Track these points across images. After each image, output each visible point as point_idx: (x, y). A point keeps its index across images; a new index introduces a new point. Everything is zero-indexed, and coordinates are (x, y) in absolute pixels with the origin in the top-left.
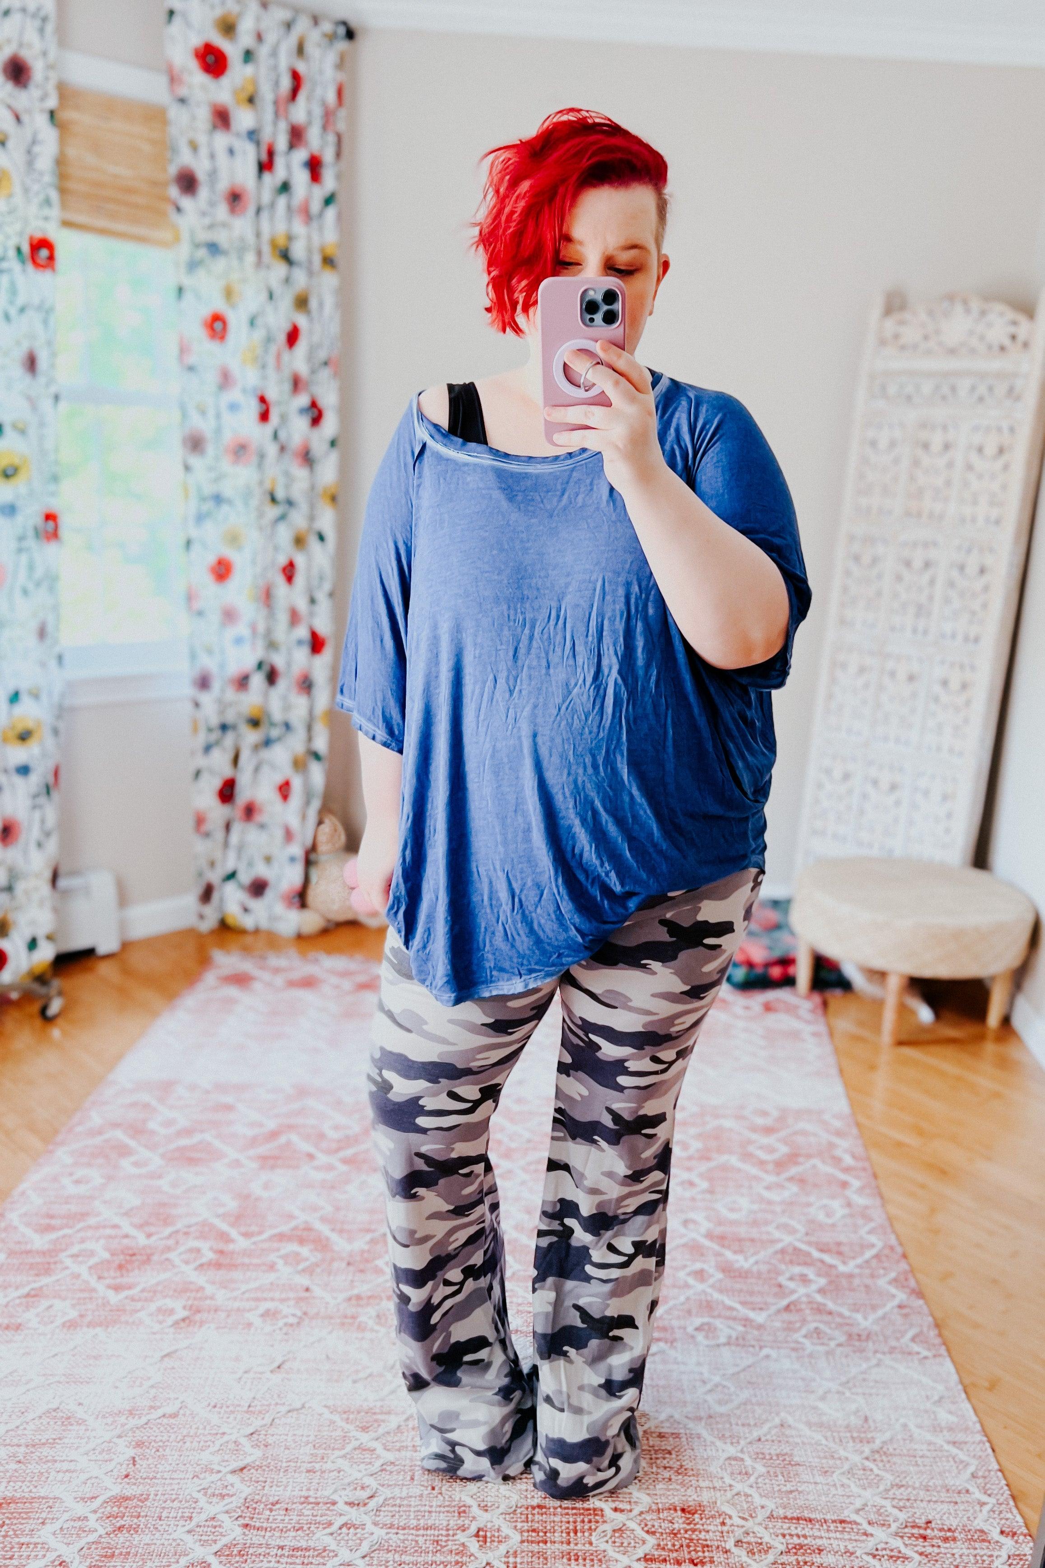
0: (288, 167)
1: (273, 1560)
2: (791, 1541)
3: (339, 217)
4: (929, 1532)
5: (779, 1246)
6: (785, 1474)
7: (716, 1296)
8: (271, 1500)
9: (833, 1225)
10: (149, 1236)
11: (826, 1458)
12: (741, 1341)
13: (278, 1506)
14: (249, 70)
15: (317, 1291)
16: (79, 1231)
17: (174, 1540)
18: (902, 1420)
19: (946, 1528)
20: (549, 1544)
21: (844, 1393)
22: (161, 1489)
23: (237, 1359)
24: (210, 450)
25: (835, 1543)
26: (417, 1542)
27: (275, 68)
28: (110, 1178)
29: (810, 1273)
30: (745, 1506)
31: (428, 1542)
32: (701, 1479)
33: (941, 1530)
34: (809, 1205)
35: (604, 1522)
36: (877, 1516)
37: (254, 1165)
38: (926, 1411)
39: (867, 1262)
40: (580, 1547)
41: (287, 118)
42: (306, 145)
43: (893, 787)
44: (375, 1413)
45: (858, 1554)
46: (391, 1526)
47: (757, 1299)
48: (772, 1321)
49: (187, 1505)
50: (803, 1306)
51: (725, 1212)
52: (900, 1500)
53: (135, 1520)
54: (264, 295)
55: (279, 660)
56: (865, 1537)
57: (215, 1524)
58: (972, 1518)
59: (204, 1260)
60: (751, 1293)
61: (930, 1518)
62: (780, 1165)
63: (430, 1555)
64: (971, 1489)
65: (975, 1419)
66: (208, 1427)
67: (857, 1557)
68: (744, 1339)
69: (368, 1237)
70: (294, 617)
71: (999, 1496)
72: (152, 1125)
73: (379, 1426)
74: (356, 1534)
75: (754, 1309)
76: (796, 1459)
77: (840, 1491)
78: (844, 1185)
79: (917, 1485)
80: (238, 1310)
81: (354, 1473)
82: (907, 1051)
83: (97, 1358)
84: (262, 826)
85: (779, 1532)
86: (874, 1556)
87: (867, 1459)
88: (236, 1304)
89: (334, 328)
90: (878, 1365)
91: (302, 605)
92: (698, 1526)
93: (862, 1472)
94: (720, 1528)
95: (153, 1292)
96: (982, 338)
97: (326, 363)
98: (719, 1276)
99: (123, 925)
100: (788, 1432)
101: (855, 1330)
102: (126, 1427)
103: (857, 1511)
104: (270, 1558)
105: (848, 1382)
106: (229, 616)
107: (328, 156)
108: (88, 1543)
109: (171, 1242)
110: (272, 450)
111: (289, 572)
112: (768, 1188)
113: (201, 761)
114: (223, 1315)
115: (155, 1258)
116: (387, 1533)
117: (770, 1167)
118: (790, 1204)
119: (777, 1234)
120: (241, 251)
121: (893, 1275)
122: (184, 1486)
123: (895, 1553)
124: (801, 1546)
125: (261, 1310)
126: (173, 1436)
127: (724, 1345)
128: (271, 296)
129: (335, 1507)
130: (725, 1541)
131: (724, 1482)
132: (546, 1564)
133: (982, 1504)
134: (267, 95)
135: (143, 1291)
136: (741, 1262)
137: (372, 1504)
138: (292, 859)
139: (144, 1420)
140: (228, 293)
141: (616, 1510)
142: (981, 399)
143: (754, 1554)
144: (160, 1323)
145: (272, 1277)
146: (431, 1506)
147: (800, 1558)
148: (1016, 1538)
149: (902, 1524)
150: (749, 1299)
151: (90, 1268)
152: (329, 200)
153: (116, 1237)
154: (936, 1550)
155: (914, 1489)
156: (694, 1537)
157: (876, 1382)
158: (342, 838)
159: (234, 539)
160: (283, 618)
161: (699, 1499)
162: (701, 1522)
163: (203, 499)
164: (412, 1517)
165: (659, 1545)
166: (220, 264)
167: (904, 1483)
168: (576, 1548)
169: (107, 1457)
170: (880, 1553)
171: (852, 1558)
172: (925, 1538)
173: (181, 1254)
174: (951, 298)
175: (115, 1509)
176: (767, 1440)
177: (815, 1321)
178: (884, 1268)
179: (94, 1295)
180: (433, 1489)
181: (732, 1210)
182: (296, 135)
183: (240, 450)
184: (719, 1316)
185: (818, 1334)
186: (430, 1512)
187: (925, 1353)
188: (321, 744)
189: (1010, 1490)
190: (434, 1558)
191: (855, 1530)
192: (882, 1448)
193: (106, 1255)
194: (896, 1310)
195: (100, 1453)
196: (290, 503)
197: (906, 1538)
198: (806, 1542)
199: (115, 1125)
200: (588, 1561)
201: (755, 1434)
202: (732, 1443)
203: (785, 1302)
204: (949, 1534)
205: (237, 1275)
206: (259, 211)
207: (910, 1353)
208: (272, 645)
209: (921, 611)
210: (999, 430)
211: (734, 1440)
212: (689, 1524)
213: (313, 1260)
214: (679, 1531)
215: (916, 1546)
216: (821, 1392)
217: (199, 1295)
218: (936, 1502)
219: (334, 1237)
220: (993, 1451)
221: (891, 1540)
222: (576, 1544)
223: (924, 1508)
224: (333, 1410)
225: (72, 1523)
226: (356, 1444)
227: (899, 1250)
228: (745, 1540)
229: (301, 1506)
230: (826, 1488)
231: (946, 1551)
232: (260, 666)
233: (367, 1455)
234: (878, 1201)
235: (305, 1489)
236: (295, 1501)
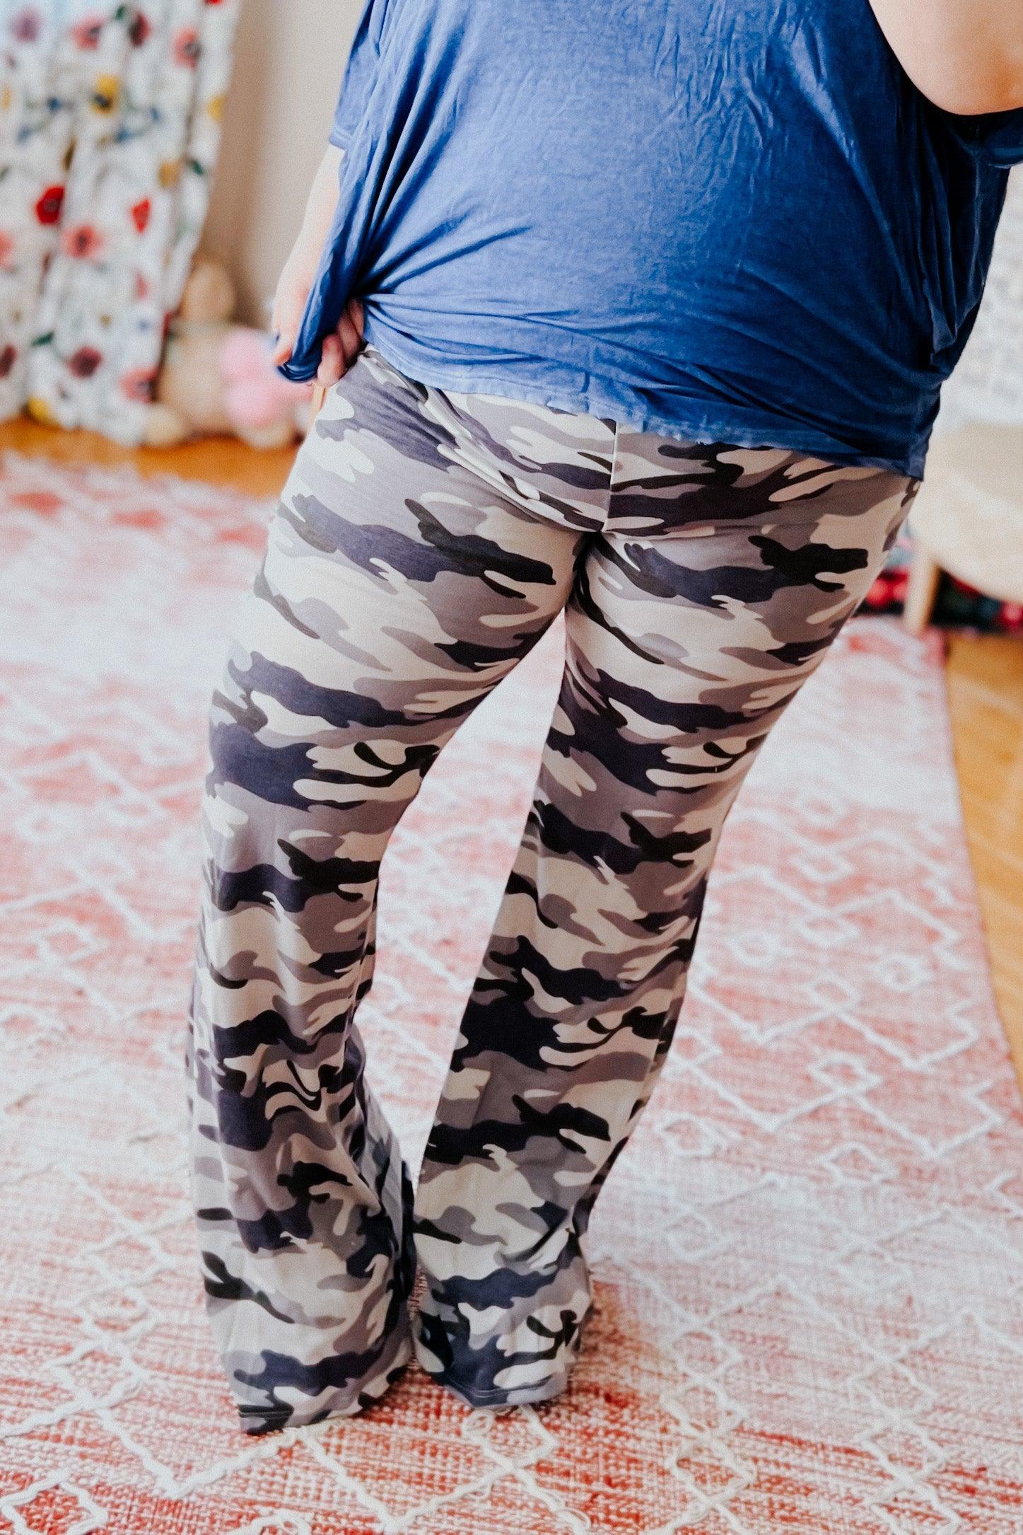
2: (765, 1470)
4: (980, 1484)
5: (817, 1017)
6: (772, 1368)
7: (706, 1081)
9: (905, 997)
11: (839, 1352)
12: (734, 1156)
15: (96, 997)
18: (966, 1310)
19: (1007, 1481)
20: (395, 1426)
21: (882, 1257)
25: (833, 1482)
26: (195, 1395)
29: (858, 1064)
30: (703, 1408)
31: (212, 1398)
32: (642, 1357)
33: (1000, 1483)
34: (873, 958)
36: (903, 1450)
38: (1006, 1301)
39: (950, 1059)
40: (441, 1436)
45: (866, 1503)
46: (160, 1367)
47: (770, 1094)
48: (787, 1131)
50: (839, 1114)
51: (740, 956)
52: (944, 1430)
55: (151, 8)
56: (879, 1479)
60: (762, 1084)
61: (986, 1462)
62: (836, 893)
67: (864, 1508)
68: (739, 1153)
73: (159, 1214)
74: (104, 1371)
75: (761, 1109)
76: (793, 1348)
77: (853, 1405)
78: (933, 935)
79: (973, 1410)
81: (113, 1279)
84: (101, 268)
85: (749, 1453)
86: (890, 1509)
87: (902, 1361)
90: (942, 1220)
92: (625, 1429)
93: (890, 1380)
94: (658, 1436)
98: (717, 1050)
100: (786, 1305)
101: (914, 1162)
103: (875, 1438)
105: (891, 1240)
112: (813, 925)
113: (11, 152)
116: (153, 1377)
117: (821, 893)
118: (842, 955)
119: (816, 998)
121: (987, 1084)
123: (922, 1509)
124: (779, 1480)
127: (707, 1158)
129: (79, 1326)
130: (663, 1457)
131: (675, 1369)
132: (387, 1455)
136: (752, 1033)
137: (136, 1330)
138: (143, 326)
143: (704, 1481)
145: (26, 966)
147: (776, 1498)
149: (940, 1466)
150: (756, 1092)
154: (987, 1512)
155: (968, 1416)
156: (617, 1444)
157: (935, 1246)
158: (225, 300)
161: (635, 1386)
162: (632, 1423)
165: (562, 1450)
167: (953, 1405)
168: (436, 1436)
170: (900, 1505)
171: (856, 1508)
172: (972, 1491)
176: (751, 1314)
177: (855, 1140)
178: (976, 1073)
181: (751, 951)
184: (706, 1113)
185: (856, 1160)
188: (206, 148)
190: (218, 1423)
191: (867, 1466)
192: (927, 1348)
194: (984, 1139)
197: (942, 1489)
198: (788, 1474)
200: (450, 1459)
201: (735, 1302)
202: (697, 1311)
203: (810, 1105)
204: (1011, 1491)
207: (994, 1209)
211: (702, 1305)
212: (613, 1422)
213: (95, 947)
214: (596, 1430)
215: (956, 1501)
216: (845, 1250)
218: (998, 1440)
219: (131, 916)
221: (918, 1488)
222: (436, 1431)
223: (979, 1448)
224: (93, 1181)
226: (119, 1235)
227: (1003, 1046)
228: (694, 1459)
229: (27, 1317)
230: (831, 1397)
231: (1003, 1516)
232: (120, 12)
233: (136, 1255)
234: (982, 968)
235: (36, 1290)
236: (21, 1307)
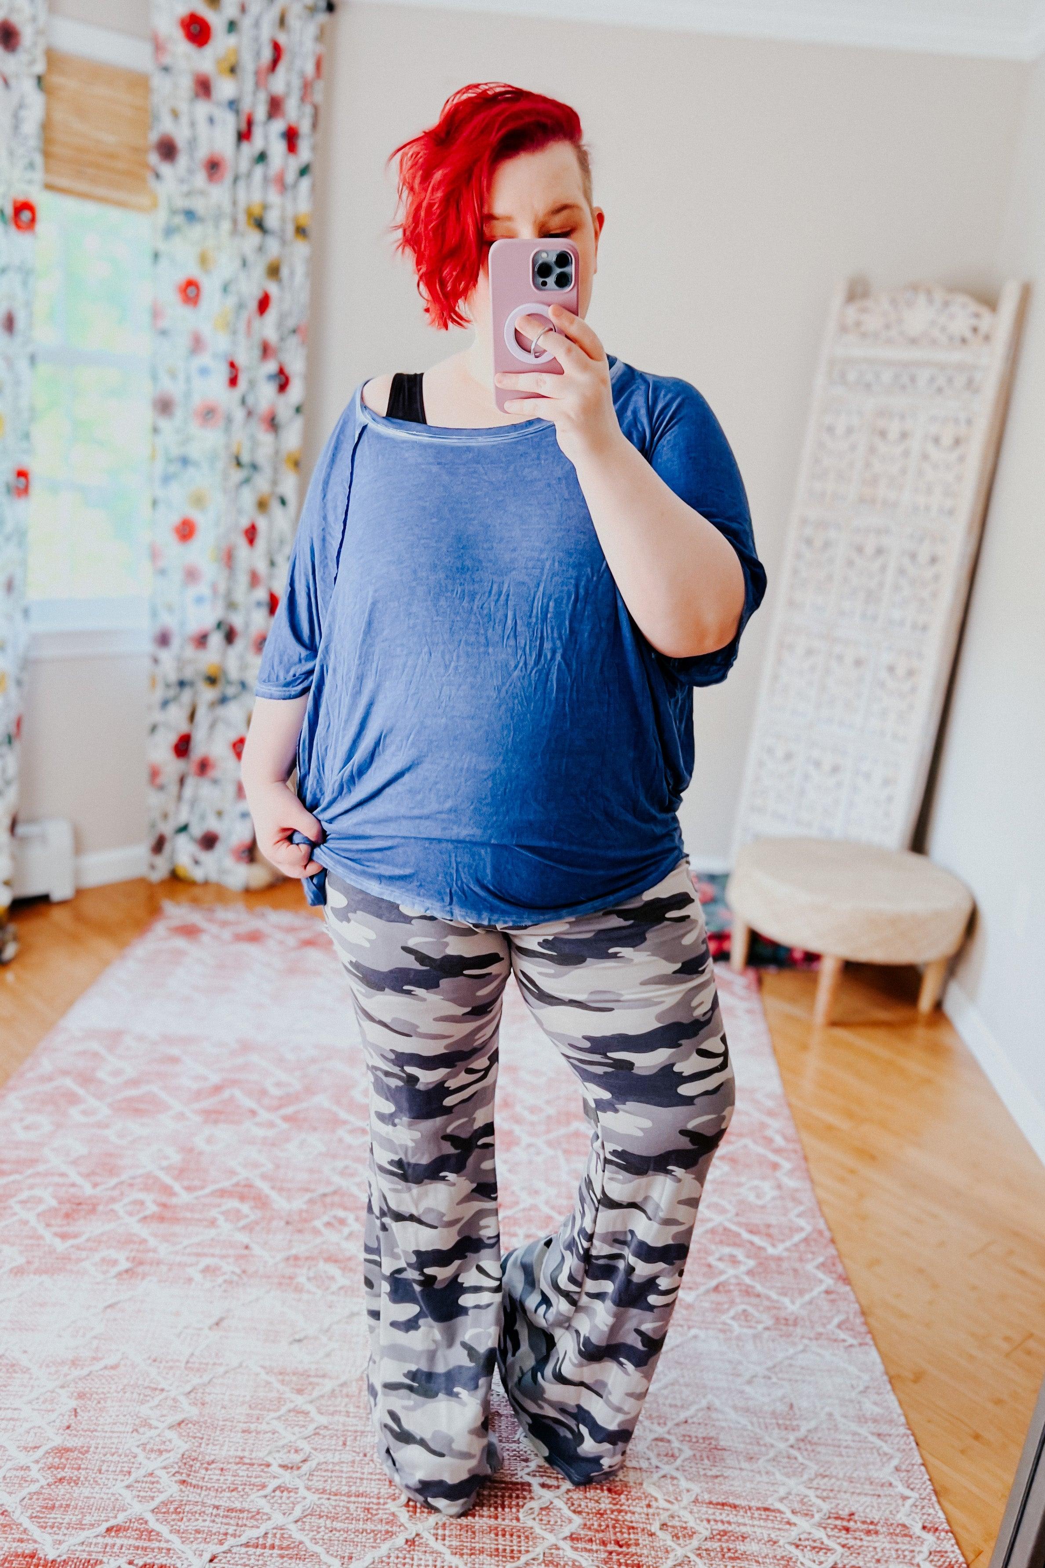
0: (266, 137)
1: (209, 1519)
2: (715, 1527)
3: (313, 188)
4: (851, 1524)
5: (710, 1225)
6: (711, 1458)
8: (208, 1458)
9: (763, 1207)
10: (95, 1185)
11: (751, 1444)
13: (213, 1466)
14: (232, 41)
15: (257, 1250)
16: (30, 1176)
17: (113, 1494)
18: (827, 1409)
19: (869, 1521)
20: (477, 1518)
21: (770, 1378)
22: (101, 1442)
23: (177, 1314)
24: (179, 413)
25: (759, 1531)
26: (348, 1508)
27: (256, 39)
28: (59, 1126)
29: (740, 1254)
30: (671, 1488)
31: (359, 1510)
33: (864, 1522)
34: (739, 1185)
35: (532, 1498)
36: (800, 1505)
37: (198, 1119)
38: (851, 1401)
39: (796, 1245)
40: (507, 1522)
41: (266, 89)
42: (283, 115)
43: (835, 769)
44: (309, 1376)
45: (781, 1543)
46: (324, 1491)
48: (701, 1301)
49: (126, 1459)
50: (732, 1288)
52: (824, 1490)
53: (76, 1473)
54: (237, 263)
55: (237, 621)
56: (788, 1527)
57: (153, 1480)
58: (894, 1512)
59: (148, 1213)
61: (853, 1509)
63: (361, 1523)
64: (895, 1483)
65: (899, 1411)
66: (147, 1380)
67: (780, 1547)
69: (308, 1196)
70: (254, 580)
71: (922, 1491)
72: (101, 1074)
73: (313, 1389)
74: (289, 1498)
76: (722, 1443)
77: (765, 1479)
78: (775, 1166)
79: (841, 1475)
80: (180, 1264)
81: (288, 1436)
82: (841, 1033)
83: (42, 1305)
84: (215, 782)
85: (704, 1517)
86: (797, 1546)
87: (792, 1446)
88: (178, 1259)
89: (304, 297)
90: (804, 1351)
91: (262, 567)
92: (624, 1507)
93: (786, 1460)
94: (645, 1510)
95: (98, 1242)
96: (943, 329)
97: (294, 331)
99: (77, 873)
100: (714, 1415)
101: (783, 1314)
102: (69, 1378)
103: (781, 1500)
104: (205, 1517)
105: (774, 1367)
106: (191, 575)
107: (305, 127)
108: (30, 1494)
109: (116, 1193)
110: (239, 414)
111: (251, 534)
113: (157, 716)
114: (164, 1268)
115: (101, 1208)
116: (320, 1499)
118: (719, 1185)
119: (706, 1215)
120: (217, 218)
121: (821, 1259)
122: (124, 1440)
123: (817, 1544)
124: (725, 1533)
125: (201, 1266)
126: (114, 1387)
128: (244, 263)
129: (270, 1469)
130: (650, 1524)
131: (650, 1464)
132: (474, 1538)
133: (905, 1498)
134: (248, 65)
135: (88, 1240)
137: (305, 1468)
138: (243, 816)
139: (85, 1371)
140: (204, 260)
141: (543, 1485)
142: (940, 390)
143: (678, 1538)
144: (104, 1273)
145: (212, 1232)
146: (363, 1473)
147: (724, 1545)
148: (937, 1534)
149: (825, 1515)
151: (39, 1215)
152: (304, 171)
153: (63, 1185)
154: (859, 1543)
155: (838, 1479)
156: (620, 1517)
157: (802, 1368)
159: (198, 501)
160: (243, 579)
161: (626, 1479)
162: (627, 1503)
163: (170, 461)
164: (344, 1483)
165: (585, 1525)
166: (196, 231)
167: (828, 1473)
168: (503, 1523)
169: (49, 1407)
170: (804, 1543)
171: (774, 1547)
172: (847, 1530)
173: (125, 1205)
174: (915, 288)
175: (57, 1460)
176: (693, 1423)
177: (742, 1303)
178: (813, 1253)
179: (42, 1242)
180: (365, 1455)
182: (275, 106)
183: (208, 414)
185: (746, 1316)
186: (362, 1479)
187: (851, 1341)
189: (933, 1484)
190: (365, 1526)
191: (779, 1519)
192: (806, 1437)
193: (54, 1203)
194: (823, 1296)
195: (44, 1402)
196: (254, 467)
197: (829, 1530)
198: (730, 1528)
199: (65, 1073)
200: (515, 1537)
201: (682, 1416)
202: (659, 1424)
203: (713, 1283)
204: (871, 1527)
205: (178, 1229)
206: (236, 179)
207: (835, 1340)
208: (231, 606)
209: (871, 597)
210: (956, 421)
211: (662, 1419)
212: (615, 1504)
213: (252, 1217)
214: (605, 1511)
215: (838, 1537)
216: (747, 1376)
217: (142, 1247)
218: (859, 1494)
219: (274, 1195)
220: (917, 1444)
221: (813, 1531)
222: (504, 1519)
223: (848, 1500)
224: (269, 1371)
225: (15, 1472)
226: (291, 1406)
227: (827, 1234)
228: (670, 1524)
229: (236, 1467)
230: (751, 1474)
231: (868, 1544)
232: (219, 625)
233: (301, 1417)
234: (807, 1185)
235: (240, 1448)
236: (231, 1460)
